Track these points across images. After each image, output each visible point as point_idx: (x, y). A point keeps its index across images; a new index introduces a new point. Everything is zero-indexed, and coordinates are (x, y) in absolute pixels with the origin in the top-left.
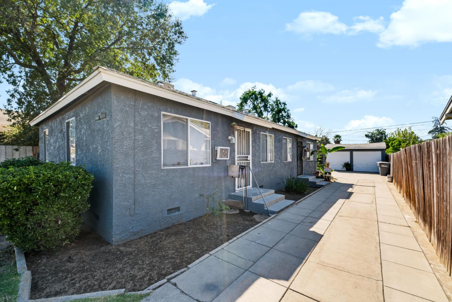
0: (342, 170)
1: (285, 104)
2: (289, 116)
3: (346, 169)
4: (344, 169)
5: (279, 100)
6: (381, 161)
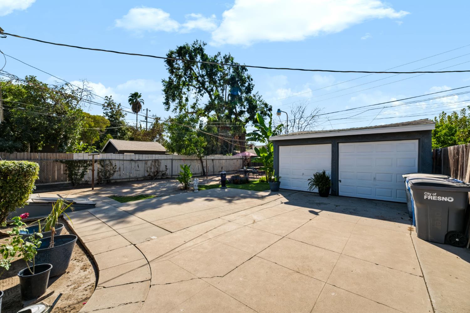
6: (420, 171)
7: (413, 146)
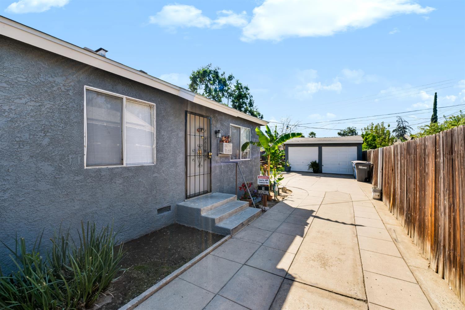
0: (308, 171)
1: (247, 89)
2: (251, 104)
3: (314, 170)
4: (310, 171)
5: (240, 84)
6: (358, 160)
7: (355, 149)
